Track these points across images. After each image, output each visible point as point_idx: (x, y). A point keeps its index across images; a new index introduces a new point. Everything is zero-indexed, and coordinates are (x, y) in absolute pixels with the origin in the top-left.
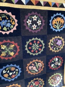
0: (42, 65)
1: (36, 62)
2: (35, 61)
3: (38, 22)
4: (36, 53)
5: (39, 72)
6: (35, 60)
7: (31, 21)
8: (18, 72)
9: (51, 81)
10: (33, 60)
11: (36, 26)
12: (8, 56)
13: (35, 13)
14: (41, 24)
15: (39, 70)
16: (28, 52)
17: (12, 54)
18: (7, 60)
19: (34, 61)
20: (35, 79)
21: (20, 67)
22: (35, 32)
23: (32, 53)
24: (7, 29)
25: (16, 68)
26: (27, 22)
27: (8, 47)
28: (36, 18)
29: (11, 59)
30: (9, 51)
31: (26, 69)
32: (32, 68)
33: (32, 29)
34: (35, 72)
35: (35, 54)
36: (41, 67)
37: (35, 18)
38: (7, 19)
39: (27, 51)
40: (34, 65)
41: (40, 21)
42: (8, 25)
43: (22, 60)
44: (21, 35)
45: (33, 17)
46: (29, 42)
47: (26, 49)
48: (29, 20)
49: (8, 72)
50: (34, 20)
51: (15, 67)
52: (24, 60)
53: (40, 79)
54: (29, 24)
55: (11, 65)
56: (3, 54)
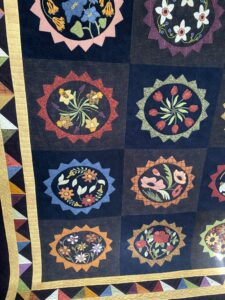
0: (187, 180)
1: (167, 164)
2: (166, 161)
3: (197, 15)
4: (171, 133)
5: (174, 202)
6: (166, 157)
7: (171, 7)
8: (105, 188)
9: (209, 238)
10: (158, 158)
11: (188, 29)
12: (77, 128)
14: (206, 22)
15: (174, 195)
16: (146, 126)
17: (92, 124)
18: (73, 142)
19: (161, 160)
20: (155, 223)
21: (111, 174)
22: (180, 54)
23: (159, 131)
24: (85, 31)
25: (101, 176)
27: (81, 97)
29: (86, 141)
30: (84, 114)
31: (132, 184)
32: (152, 184)
33: (172, 41)
34: (158, 199)
35: (168, 137)
36: (184, 186)
39: (140, 122)
40: (158, 174)
41: (207, 12)
42: (91, 15)
43: (123, 151)
44: (128, 61)
46: (152, 90)
47: (141, 115)
48: (164, 2)
49: (75, 182)
50: (183, 3)
51: (96, 171)
52: (129, 152)
53: (173, 226)
54: (162, 21)
55: (87, 162)
56: (65, 121)
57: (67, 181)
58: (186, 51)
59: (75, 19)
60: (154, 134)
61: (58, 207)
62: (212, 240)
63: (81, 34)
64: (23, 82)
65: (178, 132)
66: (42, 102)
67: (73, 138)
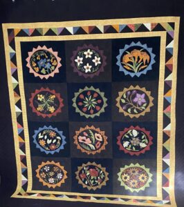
0: (103, 139)
1: (91, 130)
2: (90, 128)
3: (94, 61)
4: (90, 114)
5: (98, 151)
6: (90, 126)
7: (82, 59)
8: (61, 141)
9: (123, 177)
10: (85, 126)
11: (90, 67)
12: (46, 111)
13: (88, 45)
14: (100, 63)
15: (97, 147)
19: (87, 127)
20: (89, 163)
21: (63, 134)
22: (89, 77)
23: (84, 112)
25: (58, 135)
26: (76, 61)
27: (47, 98)
28: (91, 53)
29: (50, 117)
30: (48, 105)
31: (74, 140)
32: (84, 140)
33: (84, 72)
34: (89, 149)
35: (89, 116)
36: (102, 142)
37: (88, 54)
38: (47, 57)
39: (75, 108)
40: (87, 135)
41: (99, 59)
42: (48, 66)
43: (68, 122)
44: (66, 82)
45: (85, 53)
46: (78, 93)
47: (75, 105)
48: (78, 57)
49: (46, 137)
50: (87, 57)
51: (56, 132)
52: (71, 123)
53: (99, 166)
54: (79, 64)
55: (50, 127)
56: (40, 108)
57: (42, 137)
58: (92, 76)
59: (42, 67)
60: (82, 114)
61: (39, 149)
62: (126, 178)
63: (45, 73)
64: (24, 92)
65: (94, 113)
66: (31, 100)
67: (44, 116)
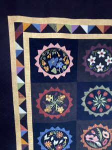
0: (110, 136)
1: (98, 128)
2: (98, 126)
3: (106, 60)
4: (99, 112)
5: (104, 148)
6: (98, 124)
7: (94, 58)
8: (67, 141)
11: (103, 66)
12: (54, 112)
13: (102, 45)
14: (111, 62)
15: (104, 144)
16: (86, 109)
17: (61, 110)
18: (52, 118)
19: (95, 126)
21: (70, 134)
22: (100, 77)
23: (93, 111)
24: (58, 71)
25: (65, 135)
26: (89, 60)
27: (55, 98)
28: (105, 53)
29: (58, 118)
30: (57, 105)
31: (81, 139)
32: (91, 139)
33: (96, 72)
34: (95, 147)
35: (98, 114)
36: (108, 139)
37: (102, 54)
38: (59, 56)
39: (84, 107)
40: (94, 133)
41: (111, 59)
42: (60, 65)
43: (76, 121)
44: (76, 81)
45: (99, 53)
46: (88, 92)
47: (84, 104)
48: (91, 57)
50: (100, 56)
51: (63, 132)
52: (79, 122)
54: (91, 64)
55: (58, 128)
56: (48, 109)
57: (49, 138)
58: (103, 75)
59: (53, 67)
60: (91, 113)
63: (56, 72)
64: (30, 93)
65: (103, 112)
66: (38, 101)
